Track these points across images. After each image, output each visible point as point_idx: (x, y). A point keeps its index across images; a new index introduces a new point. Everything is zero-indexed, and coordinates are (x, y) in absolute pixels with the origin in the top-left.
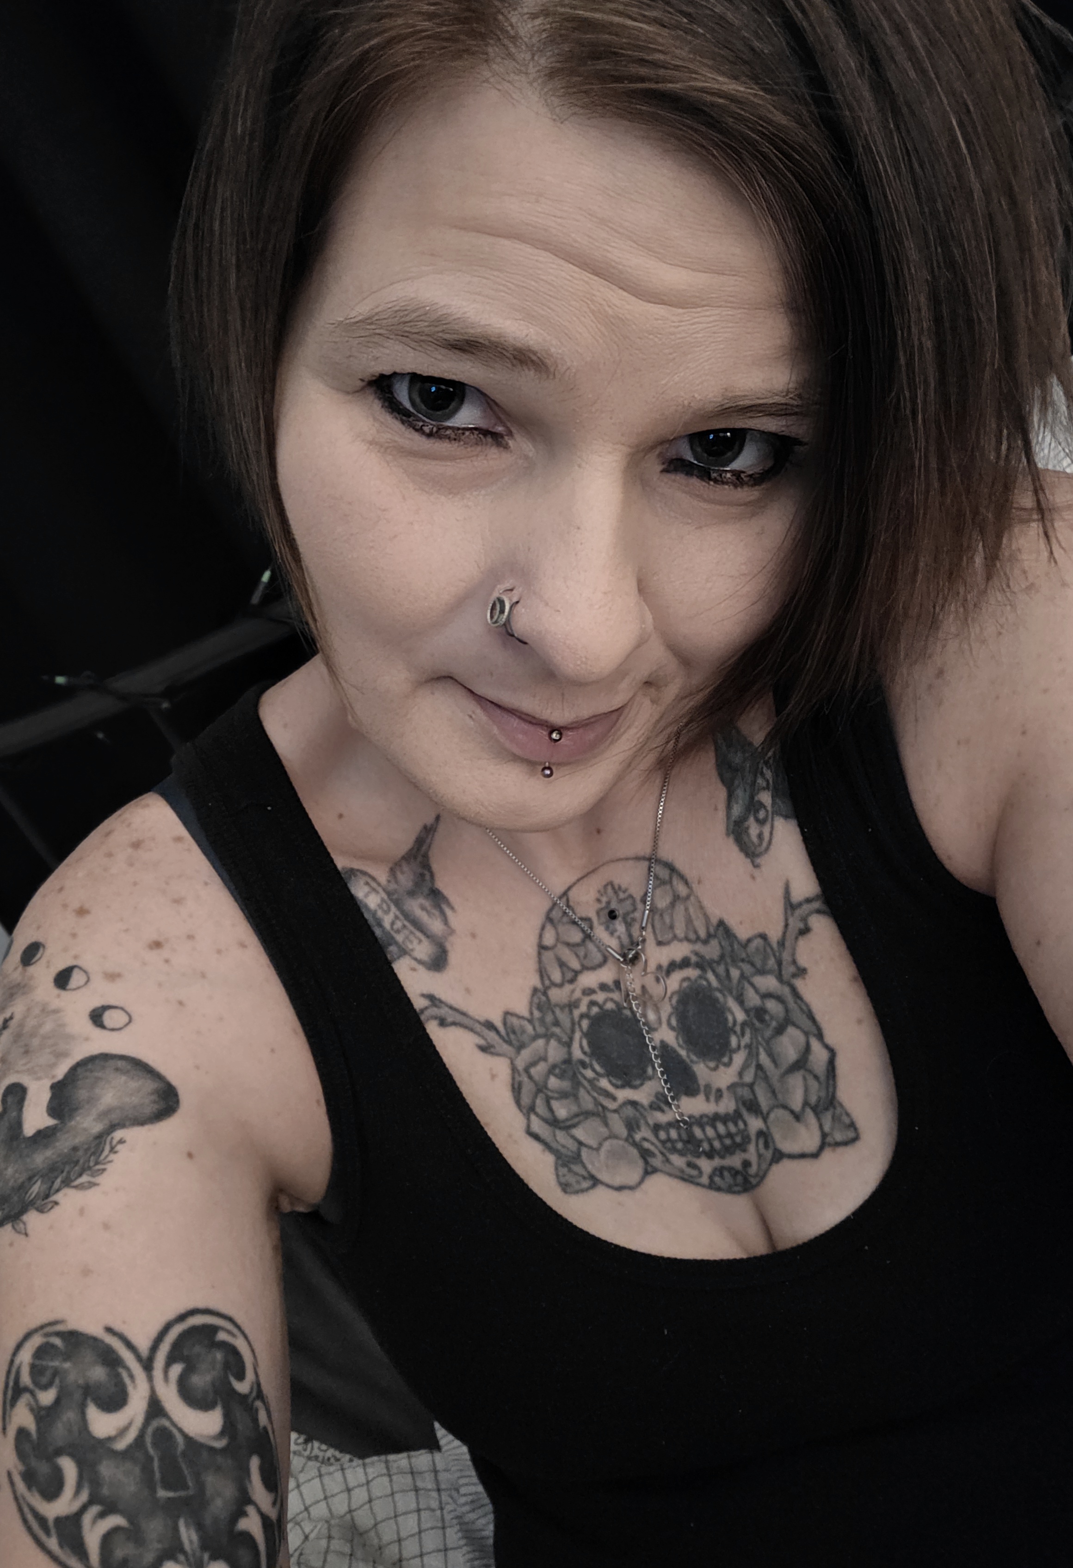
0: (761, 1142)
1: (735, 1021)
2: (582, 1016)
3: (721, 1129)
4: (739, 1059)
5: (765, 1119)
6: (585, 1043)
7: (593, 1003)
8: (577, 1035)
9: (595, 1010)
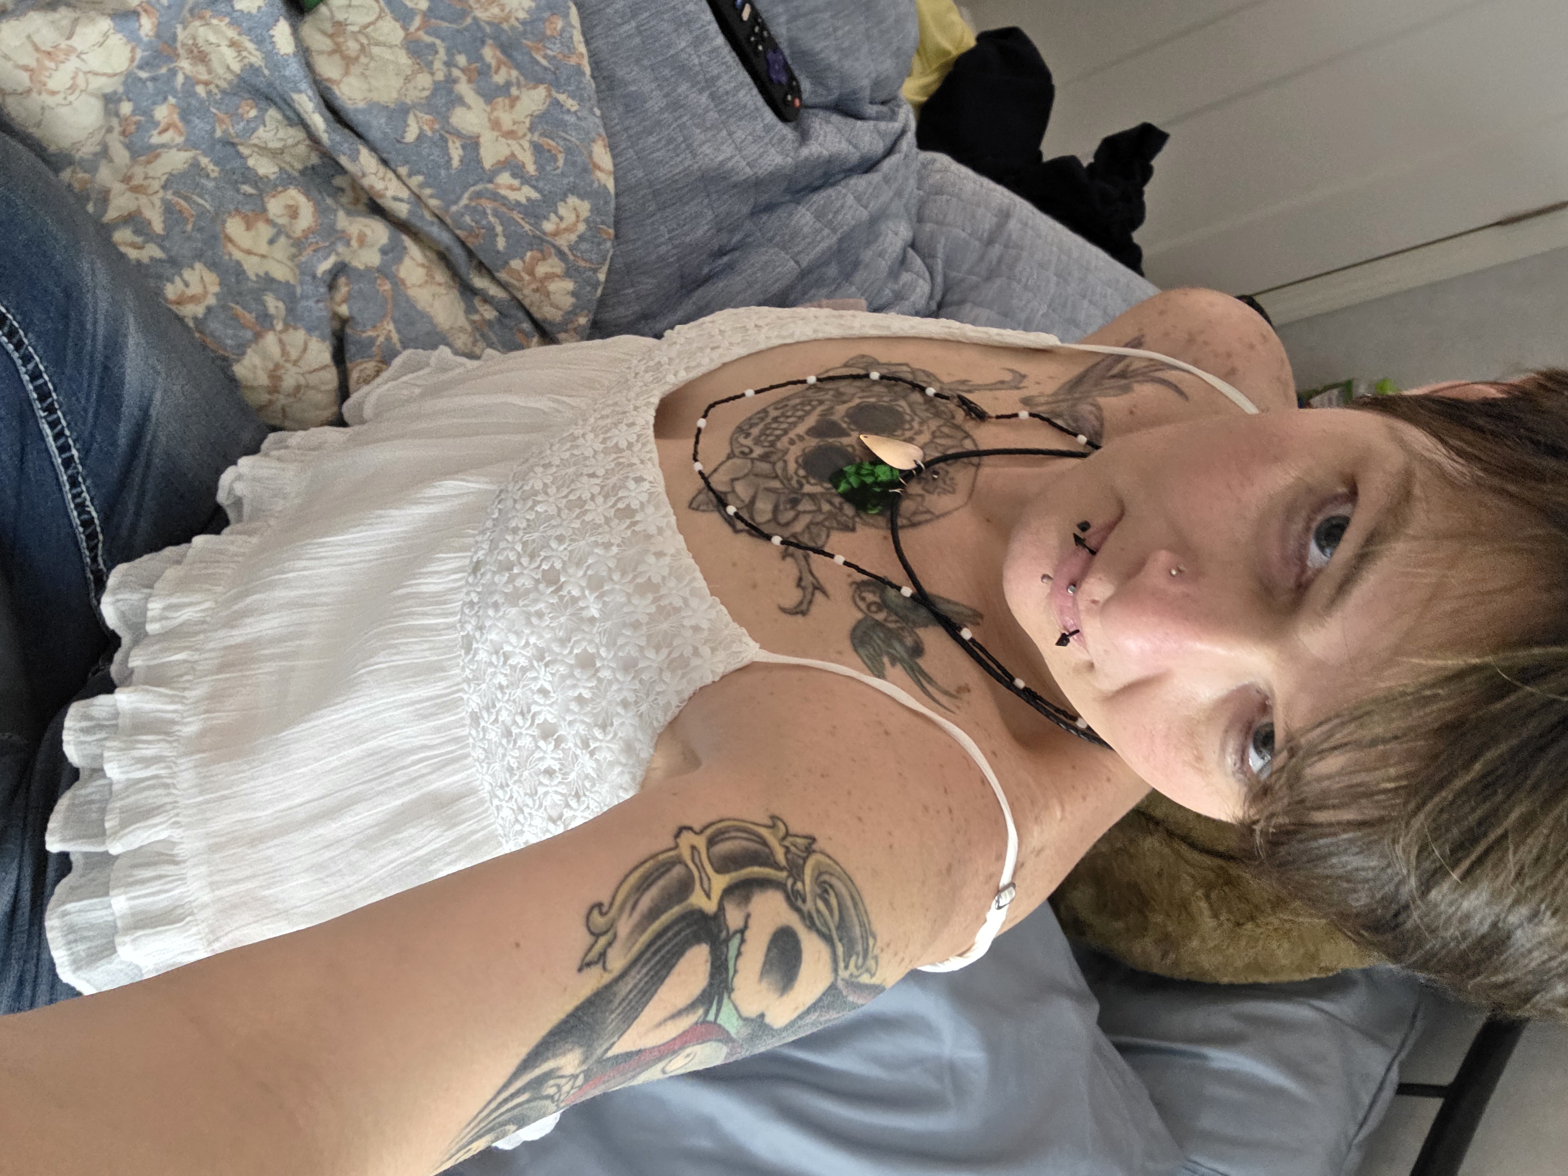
0: (746, 450)
1: (808, 482)
2: (913, 420)
3: (778, 432)
4: (792, 466)
5: (753, 460)
6: (900, 409)
7: (911, 428)
8: (908, 410)
9: (907, 426)
